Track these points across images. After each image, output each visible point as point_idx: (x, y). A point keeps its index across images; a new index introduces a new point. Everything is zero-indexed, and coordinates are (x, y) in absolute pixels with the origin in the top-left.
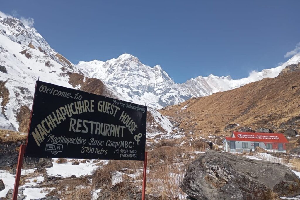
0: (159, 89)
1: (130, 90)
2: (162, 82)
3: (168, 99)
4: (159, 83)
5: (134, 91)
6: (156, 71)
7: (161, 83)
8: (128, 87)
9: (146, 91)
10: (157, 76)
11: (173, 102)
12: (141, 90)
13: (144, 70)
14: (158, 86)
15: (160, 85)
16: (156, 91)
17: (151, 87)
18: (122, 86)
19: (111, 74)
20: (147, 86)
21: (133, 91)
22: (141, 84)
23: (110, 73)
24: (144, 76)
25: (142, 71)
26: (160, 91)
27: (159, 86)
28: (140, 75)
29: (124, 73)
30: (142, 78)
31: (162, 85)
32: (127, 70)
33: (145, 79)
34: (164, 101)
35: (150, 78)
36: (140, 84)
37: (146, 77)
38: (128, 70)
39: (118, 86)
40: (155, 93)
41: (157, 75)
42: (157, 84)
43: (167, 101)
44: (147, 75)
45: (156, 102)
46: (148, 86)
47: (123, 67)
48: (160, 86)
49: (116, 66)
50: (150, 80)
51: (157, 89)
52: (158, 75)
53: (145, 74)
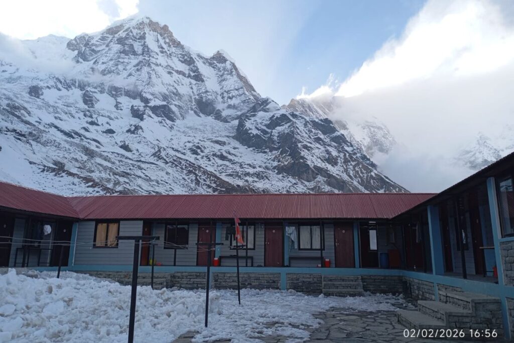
0: (229, 107)
1: (142, 101)
2: (237, 90)
3: (266, 126)
4: (228, 92)
5: (152, 104)
6: (218, 64)
7: (236, 92)
8: (133, 94)
9: (192, 109)
10: (222, 76)
11: (293, 132)
12: (175, 105)
13: (186, 57)
14: (226, 99)
15: (233, 96)
16: (224, 110)
17: (206, 101)
18: (115, 92)
19: (88, 61)
20: (195, 99)
21: (149, 105)
22: (177, 91)
23: (84, 60)
24: (187, 72)
25: (182, 62)
26: (235, 111)
27: (231, 98)
28: (176, 69)
29: (126, 60)
30: (181, 76)
31: (240, 95)
32: (135, 53)
33: (188, 80)
34: (255, 132)
35: (205, 79)
36: (175, 91)
37: (192, 74)
38: (140, 51)
39: (101, 92)
40: (218, 116)
41: (222, 72)
42: (223, 94)
43: (265, 132)
44: (194, 72)
45: (228, 137)
46: (197, 97)
47: (124, 45)
48: (234, 99)
49: (104, 44)
50: (203, 83)
51: (226, 105)
52: (226, 73)
53: (188, 67)
